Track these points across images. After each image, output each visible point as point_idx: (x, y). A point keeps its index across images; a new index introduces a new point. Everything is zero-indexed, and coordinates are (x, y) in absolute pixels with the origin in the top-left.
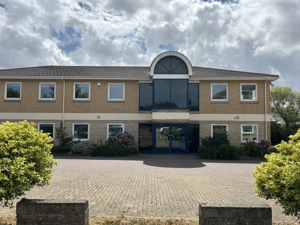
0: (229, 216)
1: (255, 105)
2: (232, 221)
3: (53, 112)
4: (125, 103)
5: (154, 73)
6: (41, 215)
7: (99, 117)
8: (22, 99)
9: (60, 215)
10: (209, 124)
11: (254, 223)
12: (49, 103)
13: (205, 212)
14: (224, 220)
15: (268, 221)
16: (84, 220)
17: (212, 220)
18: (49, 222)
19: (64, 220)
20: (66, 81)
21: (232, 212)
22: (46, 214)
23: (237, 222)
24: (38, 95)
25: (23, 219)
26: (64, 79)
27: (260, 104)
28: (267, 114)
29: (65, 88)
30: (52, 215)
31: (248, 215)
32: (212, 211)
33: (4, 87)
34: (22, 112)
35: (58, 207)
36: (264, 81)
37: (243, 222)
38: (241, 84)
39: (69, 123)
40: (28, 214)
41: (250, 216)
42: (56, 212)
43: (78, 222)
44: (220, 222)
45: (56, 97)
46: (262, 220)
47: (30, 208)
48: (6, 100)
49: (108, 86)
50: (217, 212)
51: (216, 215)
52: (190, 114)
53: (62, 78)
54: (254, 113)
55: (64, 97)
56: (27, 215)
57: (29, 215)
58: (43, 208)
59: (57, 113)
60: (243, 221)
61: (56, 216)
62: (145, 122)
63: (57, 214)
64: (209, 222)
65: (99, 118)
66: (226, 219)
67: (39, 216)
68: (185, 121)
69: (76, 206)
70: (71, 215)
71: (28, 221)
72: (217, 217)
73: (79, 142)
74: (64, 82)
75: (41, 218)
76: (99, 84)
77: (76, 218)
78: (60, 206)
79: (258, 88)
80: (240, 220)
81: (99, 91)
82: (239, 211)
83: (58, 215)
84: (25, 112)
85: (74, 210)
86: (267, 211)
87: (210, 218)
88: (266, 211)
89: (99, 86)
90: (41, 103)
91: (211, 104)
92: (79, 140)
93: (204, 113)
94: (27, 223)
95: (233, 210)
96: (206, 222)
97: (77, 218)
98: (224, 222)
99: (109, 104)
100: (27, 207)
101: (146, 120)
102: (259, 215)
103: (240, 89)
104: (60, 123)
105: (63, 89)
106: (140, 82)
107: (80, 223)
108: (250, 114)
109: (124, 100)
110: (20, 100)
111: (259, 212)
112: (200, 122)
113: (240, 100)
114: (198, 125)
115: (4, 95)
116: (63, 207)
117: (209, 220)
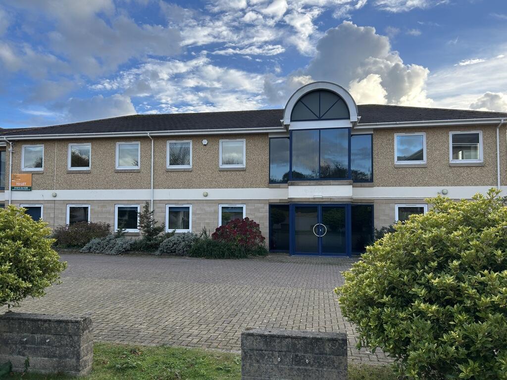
0: (282, 348)
1: (477, 171)
2: (285, 355)
3: (137, 189)
4: (247, 171)
5: (291, 121)
6: (25, 334)
7: (205, 194)
8: (91, 168)
9: (49, 336)
10: (391, 205)
11: (318, 360)
12: (131, 174)
13: (245, 341)
14: (273, 355)
15: (341, 360)
16: (80, 343)
17: (255, 352)
18: (35, 344)
19: (54, 342)
20: (156, 138)
21: (285, 342)
22: (32, 333)
23: (292, 358)
24: (115, 162)
25: (5, 338)
26: (152, 137)
27: (487, 167)
28: (501, 185)
29: (154, 149)
30: (39, 335)
31: (310, 349)
32: (256, 340)
33: (67, 152)
34: (93, 188)
35: (46, 325)
36: (496, 125)
37: (302, 359)
38: (451, 134)
39: (161, 205)
40: (11, 332)
41: (313, 349)
42: (44, 332)
43: (72, 346)
44: (266, 357)
45: (141, 165)
46: (332, 356)
47: (12, 324)
48: (70, 171)
49: (219, 145)
50: (262, 342)
51: (262, 346)
52: (353, 187)
53: (148, 135)
54: (476, 185)
55: (152, 163)
56: (8, 334)
57: (11, 334)
58: (28, 325)
59: (143, 188)
60: (302, 357)
61: (44, 336)
62: (280, 203)
63: (46, 334)
64: (250, 355)
65: (207, 196)
66: (277, 353)
67: (23, 335)
68: (344, 200)
69: (70, 324)
70: (63, 336)
71: (10, 341)
72: (263, 349)
73: (173, 234)
74: (152, 141)
75: (25, 339)
76: (205, 142)
77: (69, 341)
78: (49, 324)
79: (484, 139)
80: (297, 356)
81: (205, 152)
82: (297, 342)
83: (47, 336)
84: (97, 188)
85: (66, 330)
86: (339, 344)
87: (252, 350)
88: (337, 343)
89: (205, 145)
90: (119, 174)
91: (396, 169)
92: (174, 231)
93: (382, 186)
94: (9, 344)
95: (287, 340)
96: (246, 356)
97: (71, 341)
98: (273, 357)
99: (221, 174)
100: (8, 322)
101: (280, 200)
102: (328, 349)
103: (448, 141)
104: (144, 205)
105: (151, 151)
106: (270, 136)
107: (75, 348)
108: (467, 185)
109: (245, 166)
110: (89, 171)
111: (327, 344)
112: (375, 201)
113: (449, 161)
114: (372, 207)
115: (67, 163)
116: (53, 326)
117: (252, 354)
